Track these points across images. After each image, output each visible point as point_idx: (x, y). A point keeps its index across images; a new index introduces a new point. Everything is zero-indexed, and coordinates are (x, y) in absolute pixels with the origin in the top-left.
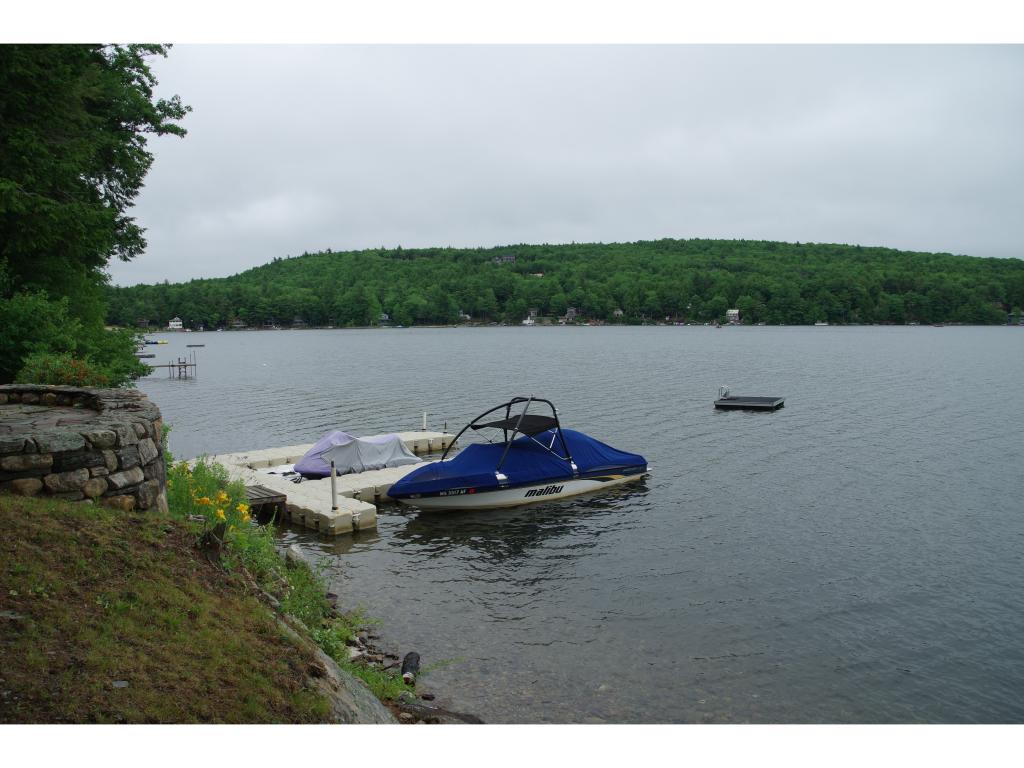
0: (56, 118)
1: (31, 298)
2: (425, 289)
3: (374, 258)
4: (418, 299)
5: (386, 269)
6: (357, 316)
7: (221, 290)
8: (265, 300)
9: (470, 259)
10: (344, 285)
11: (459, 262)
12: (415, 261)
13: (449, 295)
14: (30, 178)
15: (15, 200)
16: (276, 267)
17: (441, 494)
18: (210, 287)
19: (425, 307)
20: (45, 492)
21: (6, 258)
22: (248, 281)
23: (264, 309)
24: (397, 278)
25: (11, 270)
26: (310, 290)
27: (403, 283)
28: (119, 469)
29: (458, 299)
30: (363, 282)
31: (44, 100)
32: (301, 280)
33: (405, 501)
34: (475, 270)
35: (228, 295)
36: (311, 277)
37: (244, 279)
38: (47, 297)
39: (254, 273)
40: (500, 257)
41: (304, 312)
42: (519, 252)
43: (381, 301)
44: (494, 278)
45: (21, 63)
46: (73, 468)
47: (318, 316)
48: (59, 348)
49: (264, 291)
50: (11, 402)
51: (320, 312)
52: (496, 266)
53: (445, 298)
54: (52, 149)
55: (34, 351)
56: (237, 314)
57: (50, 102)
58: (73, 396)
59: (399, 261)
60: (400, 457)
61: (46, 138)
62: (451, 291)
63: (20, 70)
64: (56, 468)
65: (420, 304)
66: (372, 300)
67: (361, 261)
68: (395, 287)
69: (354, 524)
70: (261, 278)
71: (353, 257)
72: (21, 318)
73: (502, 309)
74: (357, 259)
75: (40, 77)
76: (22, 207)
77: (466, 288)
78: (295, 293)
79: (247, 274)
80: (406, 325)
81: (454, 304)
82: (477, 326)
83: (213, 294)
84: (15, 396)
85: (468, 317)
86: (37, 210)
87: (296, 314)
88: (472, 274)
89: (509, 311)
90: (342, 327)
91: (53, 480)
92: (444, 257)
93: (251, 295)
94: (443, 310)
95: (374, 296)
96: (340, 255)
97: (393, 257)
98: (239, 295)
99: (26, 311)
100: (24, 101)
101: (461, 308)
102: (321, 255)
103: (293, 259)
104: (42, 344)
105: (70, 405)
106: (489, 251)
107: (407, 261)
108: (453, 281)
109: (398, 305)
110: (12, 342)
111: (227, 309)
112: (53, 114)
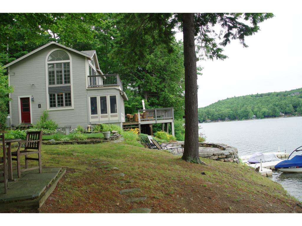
2: (267, 106)
3: (249, 97)
4: (265, 109)
5: (254, 101)
6: (245, 116)
7: (203, 111)
8: (216, 113)
9: (282, 95)
10: (241, 107)
11: (279, 96)
12: (263, 97)
13: (276, 108)
16: (219, 103)
17: (289, 168)
18: (200, 110)
19: (268, 112)
20: (225, 161)
22: (211, 108)
23: (216, 116)
24: (257, 103)
26: (230, 109)
27: (260, 105)
28: (235, 158)
29: (279, 109)
30: (246, 105)
32: (227, 106)
33: (279, 169)
34: (285, 98)
35: (205, 112)
36: (230, 105)
37: (210, 107)
39: (212, 105)
40: (293, 93)
41: (229, 116)
42: (300, 91)
43: (253, 111)
44: (292, 100)
46: (228, 158)
47: (233, 117)
49: (216, 110)
51: (233, 116)
52: (292, 97)
53: (275, 108)
56: (208, 118)
59: (258, 98)
60: (275, 159)
62: (277, 106)
64: (226, 158)
65: (266, 111)
66: (250, 111)
67: (245, 99)
68: (257, 106)
69: (267, 174)
70: (215, 106)
71: (243, 98)
73: (296, 111)
74: (244, 98)
77: (282, 105)
78: (226, 111)
79: (210, 106)
80: (262, 118)
81: (278, 110)
82: (287, 117)
83: (201, 113)
85: (283, 114)
87: (226, 117)
88: (283, 100)
89: (298, 112)
90: (240, 120)
91: (226, 159)
92: (273, 95)
93: (212, 112)
94: (274, 112)
95: (250, 110)
96: (238, 98)
97: (256, 97)
98: (208, 112)
101: (280, 111)
102: (232, 98)
103: (224, 100)
106: (289, 92)
107: (260, 97)
108: (277, 103)
109: (259, 112)
111: (205, 117)
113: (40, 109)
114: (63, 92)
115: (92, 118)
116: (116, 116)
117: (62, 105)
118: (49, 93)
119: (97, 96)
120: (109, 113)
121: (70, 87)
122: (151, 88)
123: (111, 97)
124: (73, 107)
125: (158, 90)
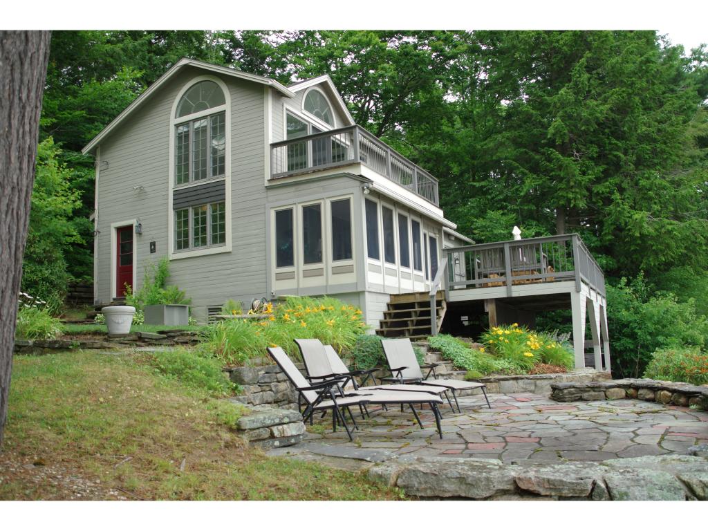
0: (673, 157)
1: (662, 302)
14: (656, 207)
15: (645, 225)
21: (642, 271)
25: (646, 280)
31: (663, 146)
38: (676, 300)
45: (645, 124)
48: (688, 342)
50: (628, 397)
54: (672, 182)
55: (667, 345)
57: (667, 147)
58: (689, 395)
61: (667, 175)
63: (644, 128)
72: (656, 318)
75: (659, 131)
76: (651, 230)
84: (631, 391)
86: (663, 230)
99: (659, 312)
100: (649, 152)
104: (674, 339)
105: (686, 405)
110: (649, 338)
112: (671, 154)
113: (153, 255)
114: (205, 201)
115: (277, 280)
116: (349, 270)
117: (204, 242)
118: (174, 209)
119: (294, 206)
120: (326, 262)
121: (223, 183)
122: (571, 196)
123: (334, 204)
124: (228, 246)
125: (594, 200)
